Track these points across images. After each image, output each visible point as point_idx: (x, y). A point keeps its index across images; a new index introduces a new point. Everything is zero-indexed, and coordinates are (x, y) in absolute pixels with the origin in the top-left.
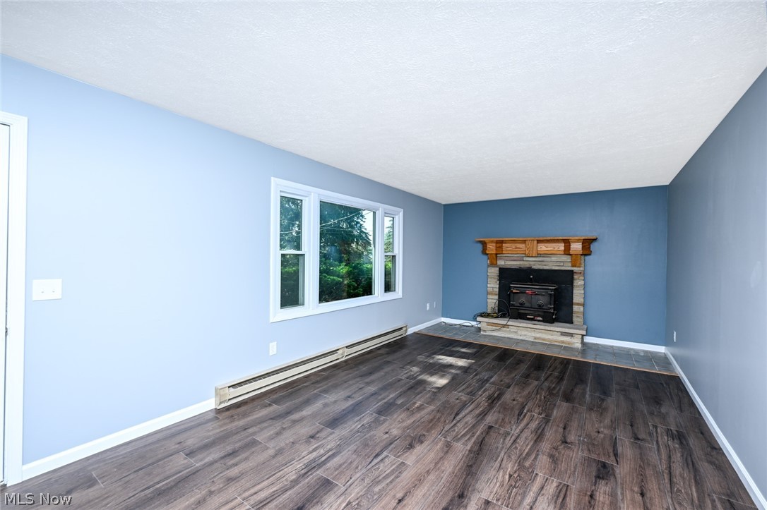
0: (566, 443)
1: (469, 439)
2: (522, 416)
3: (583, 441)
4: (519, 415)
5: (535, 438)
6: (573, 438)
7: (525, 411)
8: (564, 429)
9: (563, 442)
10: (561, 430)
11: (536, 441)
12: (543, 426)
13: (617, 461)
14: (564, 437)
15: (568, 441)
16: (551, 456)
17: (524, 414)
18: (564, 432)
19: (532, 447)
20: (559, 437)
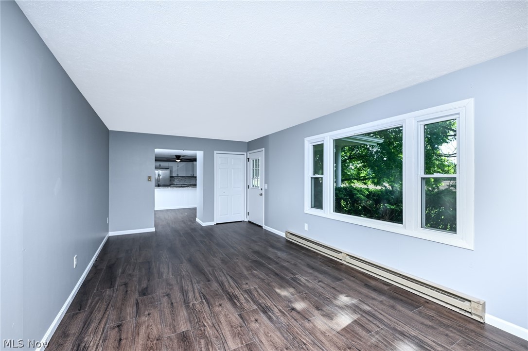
0: (167, 295)
1: (210, 272)
2: (202, 296)
3: (158, 302)
4: (204, 296)
5: (184, 288)
6: (165, 300)
7: (204, 301)
8: (172, 303)
9: (169, 294)
10: (174, 301)
11: (182, 287)
12: (185, 297)
13: (137, 300)
14: (169, 298)
15: (166, 297)
16: (171, 285)
17: (203, 298)
18: (171, 300)
19: (182, 284)
20: (172, 296)
